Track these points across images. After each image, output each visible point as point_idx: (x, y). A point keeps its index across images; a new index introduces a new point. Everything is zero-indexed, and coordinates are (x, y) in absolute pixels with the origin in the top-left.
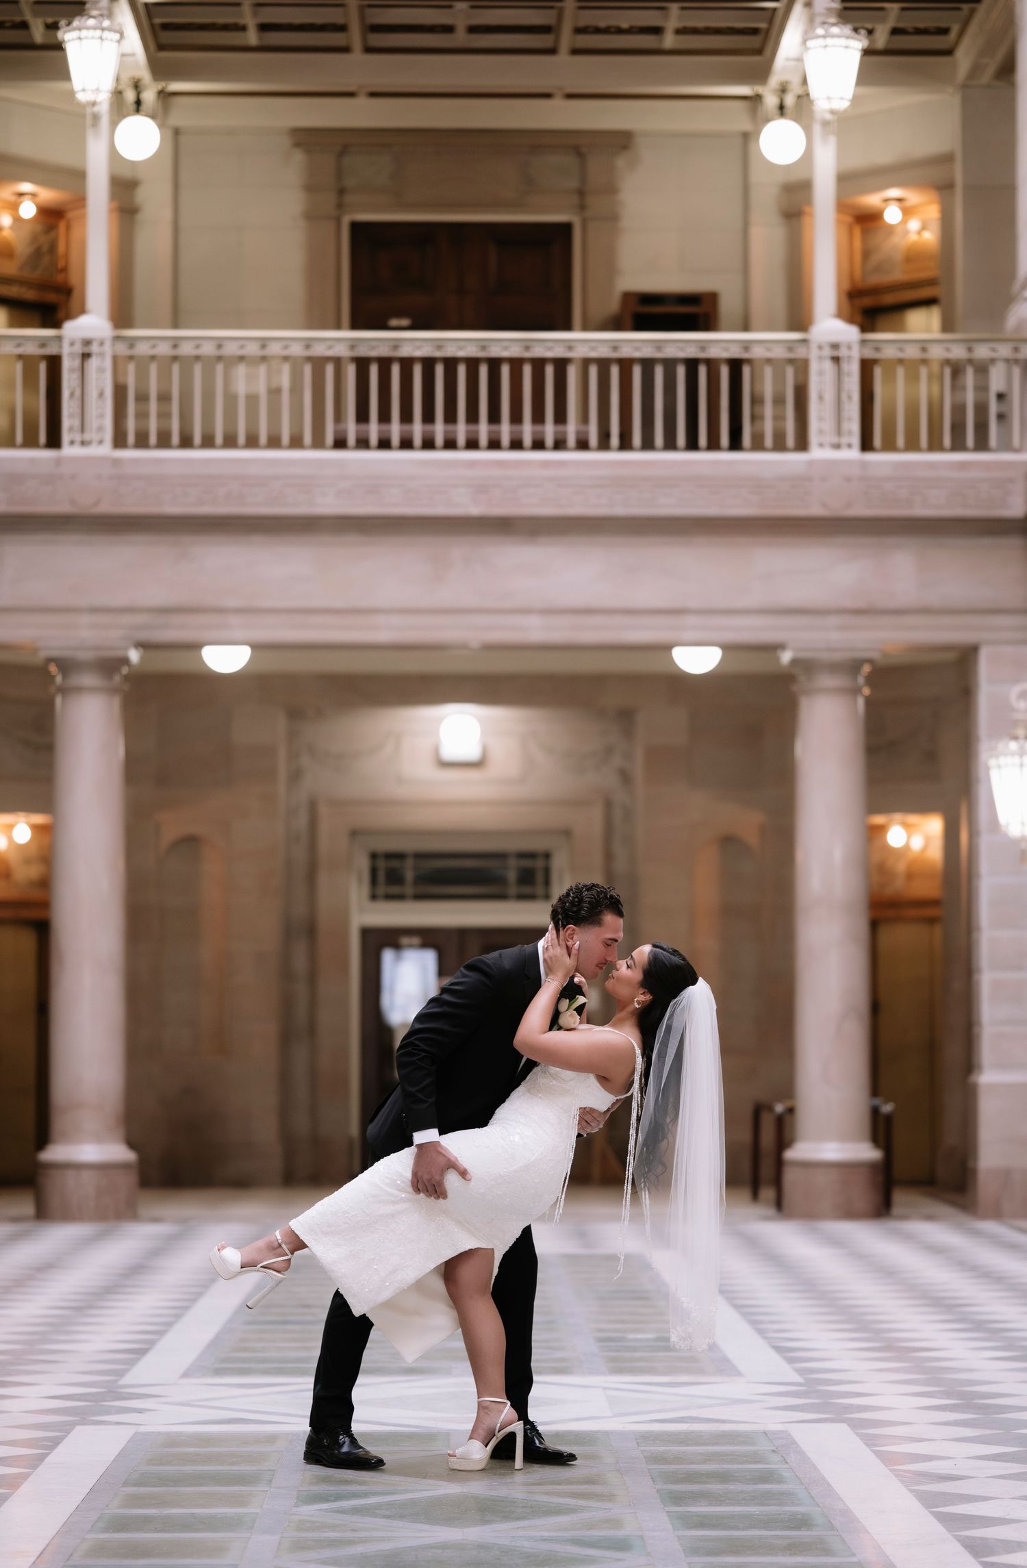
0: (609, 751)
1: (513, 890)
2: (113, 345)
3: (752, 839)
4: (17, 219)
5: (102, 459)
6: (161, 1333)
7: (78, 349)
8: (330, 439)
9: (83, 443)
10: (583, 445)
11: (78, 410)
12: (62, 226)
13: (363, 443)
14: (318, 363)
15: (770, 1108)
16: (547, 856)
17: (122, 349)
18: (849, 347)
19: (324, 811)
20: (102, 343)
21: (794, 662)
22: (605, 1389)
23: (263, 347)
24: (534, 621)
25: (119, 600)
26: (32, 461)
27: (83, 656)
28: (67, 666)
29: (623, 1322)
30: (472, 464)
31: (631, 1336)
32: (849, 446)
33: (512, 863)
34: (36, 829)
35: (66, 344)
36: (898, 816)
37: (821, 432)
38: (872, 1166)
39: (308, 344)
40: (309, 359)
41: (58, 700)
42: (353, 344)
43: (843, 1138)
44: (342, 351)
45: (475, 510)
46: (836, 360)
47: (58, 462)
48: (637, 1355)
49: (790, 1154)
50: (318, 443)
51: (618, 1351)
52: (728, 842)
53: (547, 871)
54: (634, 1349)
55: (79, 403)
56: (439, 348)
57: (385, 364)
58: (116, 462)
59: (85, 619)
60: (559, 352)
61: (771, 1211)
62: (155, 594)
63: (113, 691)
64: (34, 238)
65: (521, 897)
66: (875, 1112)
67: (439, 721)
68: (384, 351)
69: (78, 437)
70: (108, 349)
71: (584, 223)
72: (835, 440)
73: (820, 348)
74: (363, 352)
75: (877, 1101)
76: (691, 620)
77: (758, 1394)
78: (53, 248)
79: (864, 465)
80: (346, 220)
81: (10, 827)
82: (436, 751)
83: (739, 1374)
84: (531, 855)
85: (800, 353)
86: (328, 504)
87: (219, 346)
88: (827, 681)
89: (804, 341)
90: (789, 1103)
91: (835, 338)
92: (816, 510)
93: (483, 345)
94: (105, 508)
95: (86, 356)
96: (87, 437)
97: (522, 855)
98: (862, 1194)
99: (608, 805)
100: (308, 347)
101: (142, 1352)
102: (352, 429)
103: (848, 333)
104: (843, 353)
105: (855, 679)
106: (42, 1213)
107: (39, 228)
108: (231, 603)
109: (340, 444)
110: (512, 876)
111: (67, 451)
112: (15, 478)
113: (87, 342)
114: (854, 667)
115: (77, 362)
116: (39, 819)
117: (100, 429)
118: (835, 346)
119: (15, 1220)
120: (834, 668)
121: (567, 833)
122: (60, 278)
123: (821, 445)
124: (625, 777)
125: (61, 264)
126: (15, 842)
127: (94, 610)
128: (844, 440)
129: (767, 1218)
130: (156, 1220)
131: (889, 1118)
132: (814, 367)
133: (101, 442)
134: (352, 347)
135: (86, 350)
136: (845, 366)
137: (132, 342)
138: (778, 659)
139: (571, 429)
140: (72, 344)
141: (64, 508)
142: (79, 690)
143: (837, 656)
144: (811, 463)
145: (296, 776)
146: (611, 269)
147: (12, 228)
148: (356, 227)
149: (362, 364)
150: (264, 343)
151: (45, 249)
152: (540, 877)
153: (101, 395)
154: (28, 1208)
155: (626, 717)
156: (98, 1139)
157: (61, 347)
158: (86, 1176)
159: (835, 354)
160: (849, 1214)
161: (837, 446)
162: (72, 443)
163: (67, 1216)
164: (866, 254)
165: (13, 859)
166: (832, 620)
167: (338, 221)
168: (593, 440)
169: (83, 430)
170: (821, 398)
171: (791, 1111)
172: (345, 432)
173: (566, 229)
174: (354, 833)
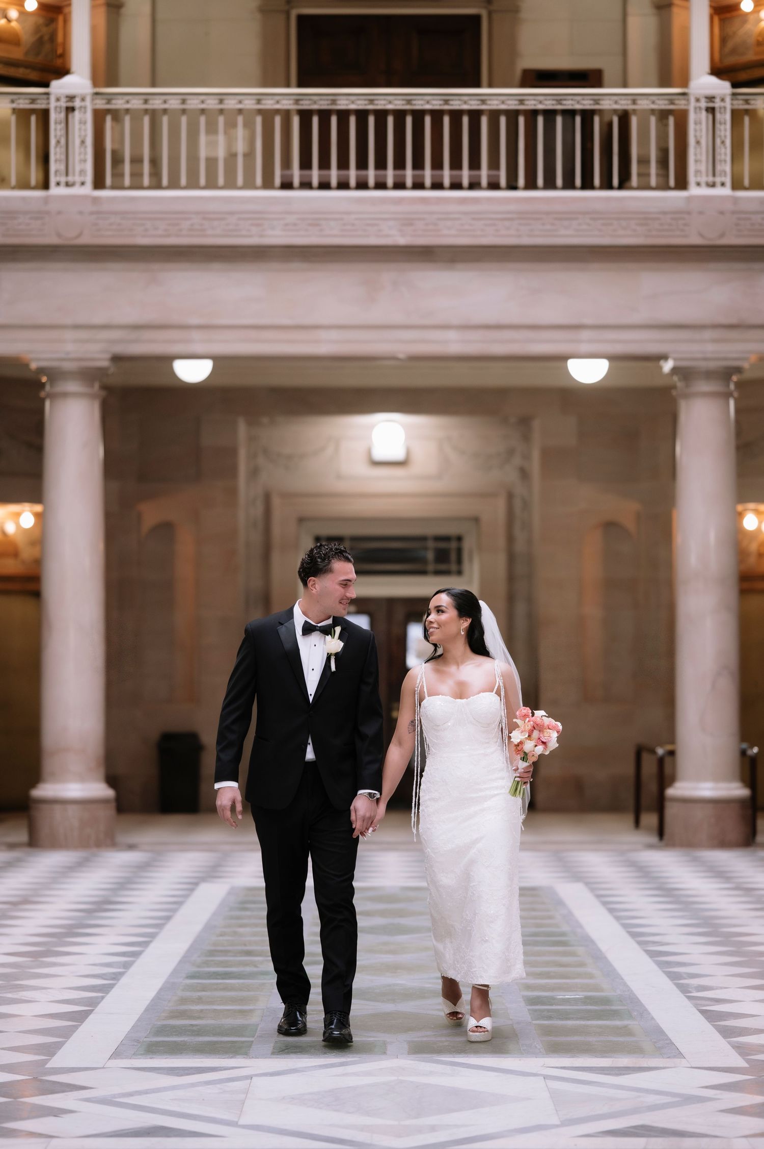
0: (511, 452)
1: (431, 567)
2: (93, 100)
3: (630, 524)
4: (23, 13)
5: (85, 197)
6: (105, 989)
7: (63, 104)
8: (278, 181)
9: (67, 185)
10: (494, 185)
11: (63, 157)
12: (61, 19)
13: (306, 185)
14: (268, 116)
15: (653, 752)
16: (459, 539)
17: (101, 104)
18: (723, 100)
19: (276, 502)
20: (83, 100)
21: (675, 370)
22: (546, 1077)
23: (221, 102)
24: (452, 335)
25: (98, 320)
26: (23, 199)
27: (68, 366)
28: (55, 375)
29: (547, 975)
30: (401, 200)
31: (561, 995)
32: (723, 184)
33: (431, 544)
34: (37, 516)
35: (53, 99)
36: (752, 505)
37: (697, 172)
38: (741, 802)
39: (259, 99)
40: (260, 112)
41: (47, 404)
42: (298, 99)
43: (716, 778)
44: (287, 104)
45: (402, 241)
46: (711, 110)
47: (46, 200)
48: (570, 1023)
49: (670, 792)
50: (268, 184)
51: (550, 1018)
52: (610, 527)
53: (459, 551)
54: (565, 1015)
55: (64, 150)
56: (371, 102)
57: (325, 115)
58: (95, 200)
59: (69, 335)
60: (474, 105)
61: (654, 839)
62: (129, 314)
63: (92, 396)
64: (37, 29)
65: (438, 573)
66: (743, 753)
67: (371, 427)
68: (324, 105)
69: (63, 179)
70: (88, 103)
71: (490, 14)
72: (711, 179)
73: (698, 100)
74: (306, 105)
75: (744, 746)
76: (585, 334)
77: (707, 1087)
78: (53, 38)
79: (736, 200)
80: (294, 13)
81: (18, 515)
82: (369, 452)
83: (680, 1055)
84: (446, 539)
85: (680, 104)
86: (276, 236)
87: (184, 102)
88: (704, 386)
89: (684, 94)
90: (669, 747)
91: (710, 92)
92: (695, 240)
93: (409, 99)
94: (86, 239)
95: (70, 110)
96: (70, 179)
97: (438, 539)
98: (733, 827)
99: (510, 497)
100: (259, 102)
101: (80, 1017)
102: (296, 174)
103: (722, 87)
104: (717, 104)
105: (728, 386)
106: (34, 842)
107: (41, 21)
108: (195, 321)
109: (287, 185)
110: (430, 555)
111: (54, 191)
112: (10, 214)
113: (71, 98)
114: (727, 374)
115: (63, 115)
116: (38, 508)
117: (82, 172)
118: (711, 99)
119: (12, 846)
120: (709, 375)
121: (476, 520)
122: (59, 62)
123: (698, 184)
124: (524, 474)
125: (60, 51)
126: (22, 528)
127: (77, 327)
128: (718, 180)
129: (651, 847)
130: (131, 847)
131: (753, 761)
132: (692, 117)
133: (83, 184)
134: (297, 102)
135: (70, 104)
136: (718, 116)
137: (109, 98)
138: (661, 368)
139: (484, 174)
140: (58, 100)
141: (51, 239)
142: (65, 395)
143: (712, 365)
144: (689, 199)
145: (254, 472)
146: (513, 53)
147: (17, 20)
148: (301, 19)
149: (305, 116)
150: (221, 98)
151: (46, 38)
152: (453, 556)
153: (83, 142)
154: (22, 836)
155: (525, 422)
156: (82, 779)
157: (48, 104)
158: (72, 810)
159: (711, 105)
160: (723, 844)
161: (713, 185)
162: (58, 184)
163: (55, 844)
164: (724, 40)
165: (21, 541)
166: (708, 334)
167: (288, 14)
168: (503, 182)
169: (67, 174)
170: (698, 142)
171: (672, 753)
172: (292, 176)
173: (476, 19)
174: (301, 520)
